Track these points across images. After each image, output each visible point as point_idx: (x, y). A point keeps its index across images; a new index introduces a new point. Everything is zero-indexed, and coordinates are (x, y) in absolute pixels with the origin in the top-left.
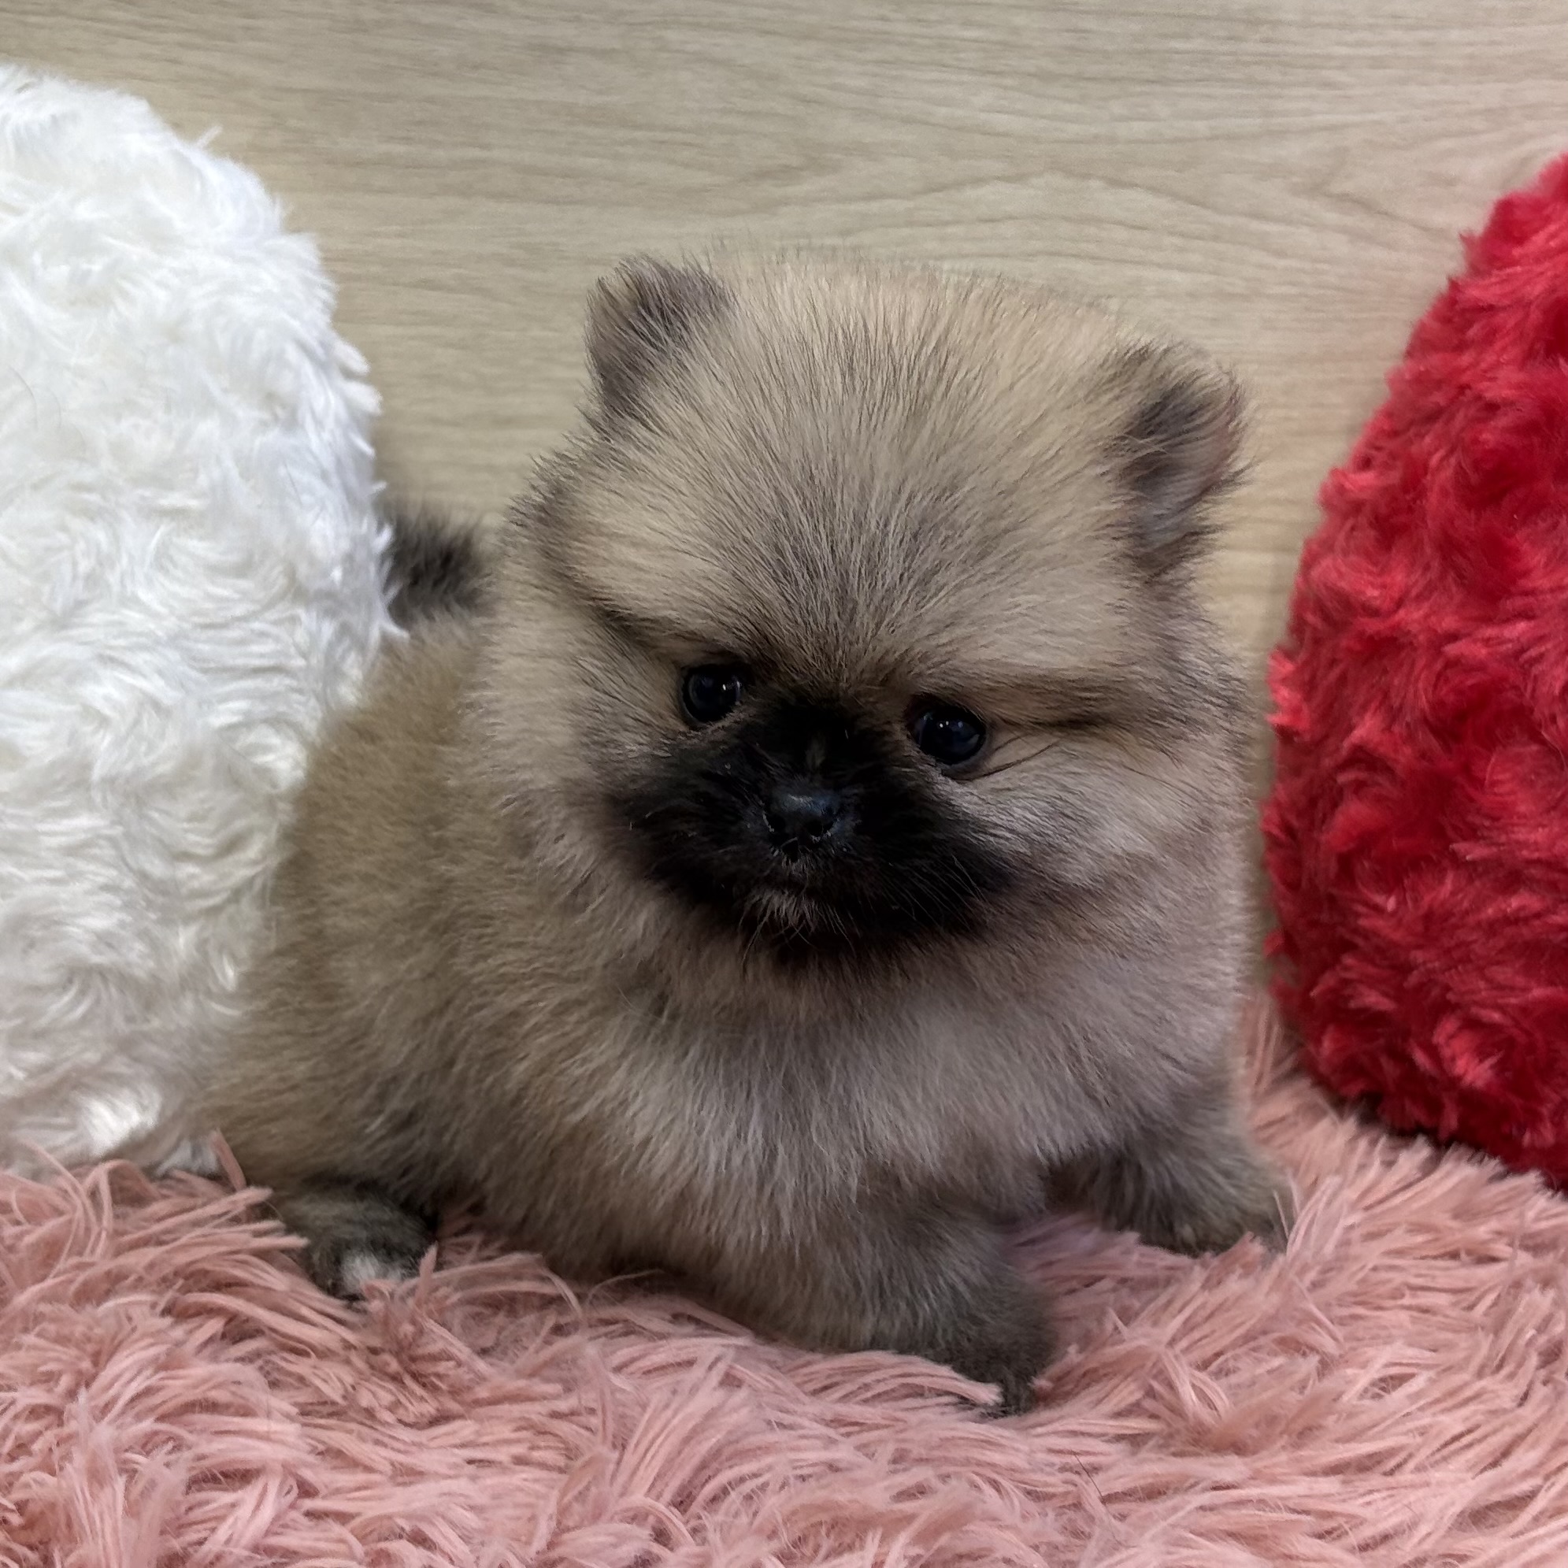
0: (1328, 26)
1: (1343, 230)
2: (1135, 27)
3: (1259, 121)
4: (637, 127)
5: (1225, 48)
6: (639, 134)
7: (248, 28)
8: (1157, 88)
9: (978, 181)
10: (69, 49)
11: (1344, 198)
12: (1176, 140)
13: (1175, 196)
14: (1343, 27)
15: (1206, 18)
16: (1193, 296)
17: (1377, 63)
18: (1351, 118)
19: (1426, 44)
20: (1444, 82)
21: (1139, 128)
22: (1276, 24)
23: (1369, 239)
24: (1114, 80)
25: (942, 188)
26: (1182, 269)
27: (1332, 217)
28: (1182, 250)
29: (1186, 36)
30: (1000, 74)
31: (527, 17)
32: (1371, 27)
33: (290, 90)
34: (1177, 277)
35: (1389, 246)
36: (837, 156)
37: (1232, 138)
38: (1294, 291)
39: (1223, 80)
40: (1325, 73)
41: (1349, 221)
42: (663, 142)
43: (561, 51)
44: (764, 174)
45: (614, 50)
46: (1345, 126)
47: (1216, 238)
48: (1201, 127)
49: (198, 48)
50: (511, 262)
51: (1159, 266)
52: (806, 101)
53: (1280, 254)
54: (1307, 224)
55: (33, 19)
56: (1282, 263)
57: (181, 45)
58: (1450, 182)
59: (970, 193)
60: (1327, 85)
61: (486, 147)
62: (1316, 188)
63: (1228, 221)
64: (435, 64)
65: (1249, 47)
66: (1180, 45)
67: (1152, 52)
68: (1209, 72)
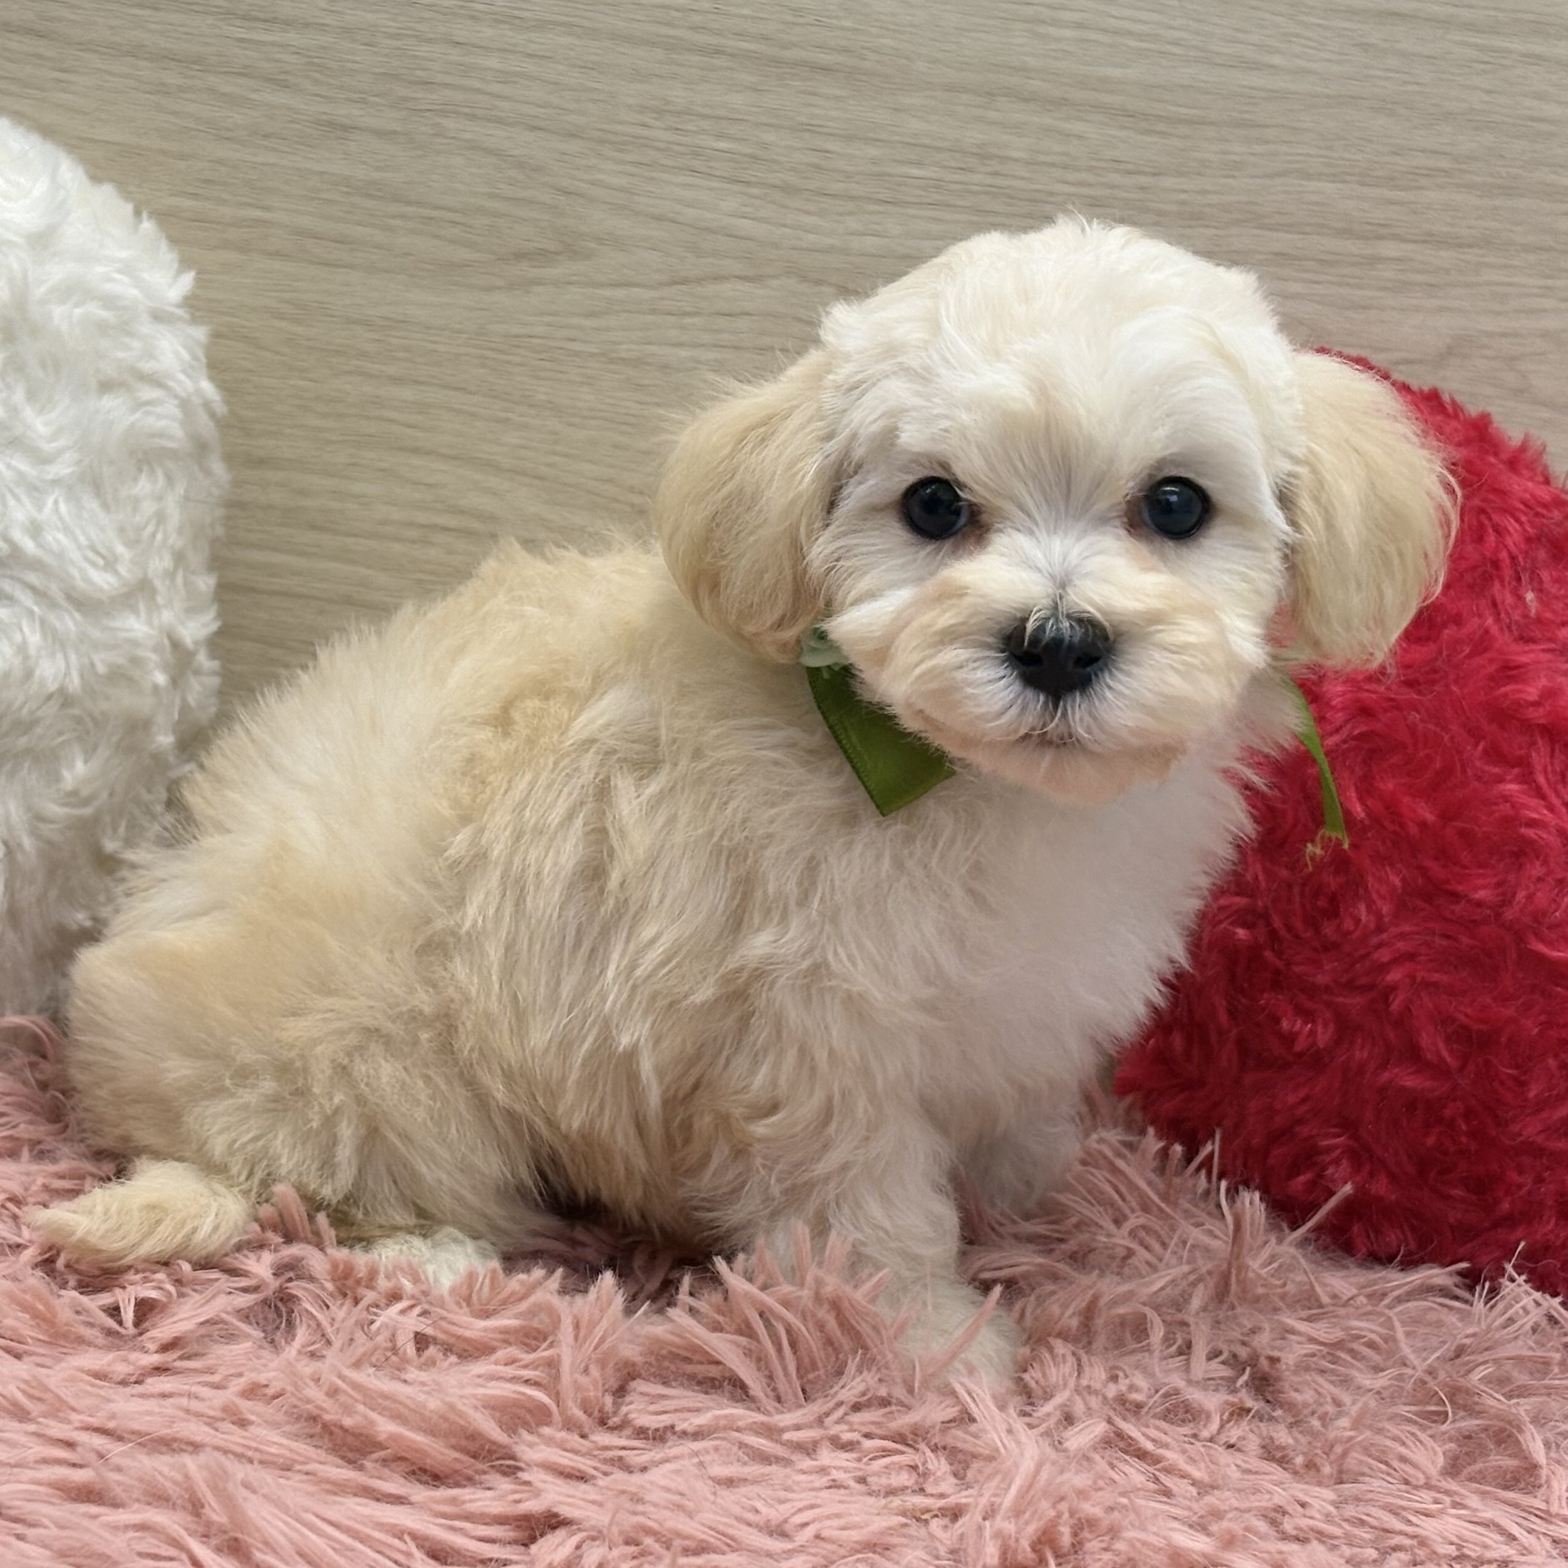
0: (1053, 165)
2: (873, 151)
4: (409, 203)
5: (957, 177)
6: (410, 210)
7: (58, 80)
8: (890, 208)
9: (719, 278)
14: (1065, 167)
15: (939, 149)
19: (1142, 188)
21: (870, 243)
22: (1003, 159)
24: (852, 198)
25: (685, 281)
29: (920, 164)
30: (748, 183)
31: (317, 95)
32: (1090, 169)
33: (91, 140)
36: (593, 245)
42: (431, 219)
43: (345, 128)
44: (520, 256)
45: (395, 132)
50: (280, 317)
52: (567, 193)
59: (711, 289)
61: (267, 209)
64: (229, 130)
65: (976, 178)
66: (916, 172)
67: (889, 175)
68: (939, 197)
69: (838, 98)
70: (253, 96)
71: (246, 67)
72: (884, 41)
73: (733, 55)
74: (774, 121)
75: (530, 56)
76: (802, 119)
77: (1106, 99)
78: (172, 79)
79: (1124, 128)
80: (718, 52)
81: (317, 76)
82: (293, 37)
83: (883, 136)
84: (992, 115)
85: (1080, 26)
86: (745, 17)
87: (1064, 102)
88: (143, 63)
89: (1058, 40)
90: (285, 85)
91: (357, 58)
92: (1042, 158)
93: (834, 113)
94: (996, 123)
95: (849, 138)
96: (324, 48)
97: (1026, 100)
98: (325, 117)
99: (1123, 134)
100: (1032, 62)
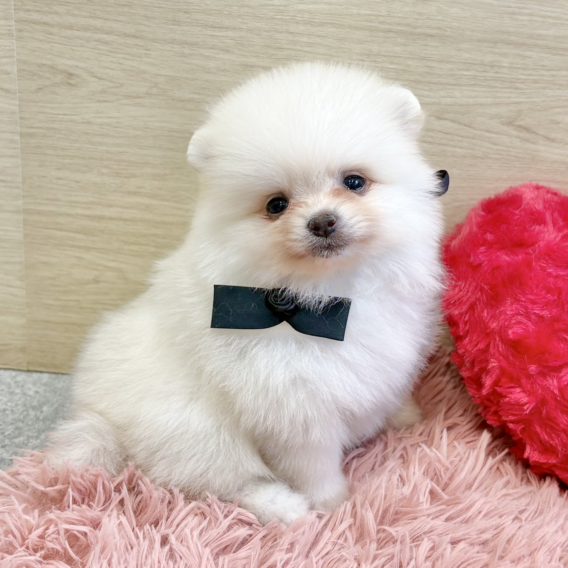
0: (519, 68)
1: (518, 137)
2: (450, 66)
3: (492, 100)
5: (482, 74)
7: (146, 54)
8: (456, 87)
10: (87, 58)
11: (520, 126)
12: (462, 105)
13: (460, 123)
14: (524, 69)
15: (475, 64)
16: (464, 157)
17: (535, 82)
18: (525, 100)
19: (553, 76)
20: (558, 89)
21: (449, 100)
22: (500, 67)
23: (527, 140)
26: (461, 148)
27: (515, 133)
28: (461, 141)
29: (468, 70)
31: (240, 55)
32: (534, 69)
33: (160, 75)
34: (459, 150)
35: (534, 143)
37: (481, 105)
38: (498, 156)
39: (479, 85)
40: (517, 84)
41: (521, 134)
43: (251, 66)
46: (523, 102)
47: (473, 138)
48: (471, 101)
49: (128, 59)
51: (453, 146)
53: (495, 144)
54: (506, 135)
55: (74, 48)
56: (496, 147)
57: (124, 58)
58: (558, 123)
60: (517, 88)
62: (510, 124)
63: (478, 133)
64: (209, 69)
65: (490, 74)
66: (466, 73)
67: (456, 75)
68: (475, 82)
69: (436, 47)
70: (217, 56)
71: (213, 45)
72: (454, 24)
73: (395, 32)
74: (412, 57)
75: (319, 36)
76: (422, 55)
77: (540, 42)
78: (187, 51)
79: (547, 53)
80: (390, 31)
81: (240, 48)
82: (230, 34)
83: (453, 60)
84: (496, 50)
85: (530, 15)
86: (400, 17)
87: (524, 44)
88: (176, 46)
89: (521, 20)
90: (228, 51)
91: (254, 40)
92: (515, 66)
93: (435, 52)
94: (497, 54)
95: (440, 61)
96: (242, 37)
97: (509, 44)
98: (244, 63)
99: (546, 55)
100: (511, 29)
